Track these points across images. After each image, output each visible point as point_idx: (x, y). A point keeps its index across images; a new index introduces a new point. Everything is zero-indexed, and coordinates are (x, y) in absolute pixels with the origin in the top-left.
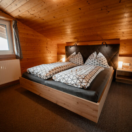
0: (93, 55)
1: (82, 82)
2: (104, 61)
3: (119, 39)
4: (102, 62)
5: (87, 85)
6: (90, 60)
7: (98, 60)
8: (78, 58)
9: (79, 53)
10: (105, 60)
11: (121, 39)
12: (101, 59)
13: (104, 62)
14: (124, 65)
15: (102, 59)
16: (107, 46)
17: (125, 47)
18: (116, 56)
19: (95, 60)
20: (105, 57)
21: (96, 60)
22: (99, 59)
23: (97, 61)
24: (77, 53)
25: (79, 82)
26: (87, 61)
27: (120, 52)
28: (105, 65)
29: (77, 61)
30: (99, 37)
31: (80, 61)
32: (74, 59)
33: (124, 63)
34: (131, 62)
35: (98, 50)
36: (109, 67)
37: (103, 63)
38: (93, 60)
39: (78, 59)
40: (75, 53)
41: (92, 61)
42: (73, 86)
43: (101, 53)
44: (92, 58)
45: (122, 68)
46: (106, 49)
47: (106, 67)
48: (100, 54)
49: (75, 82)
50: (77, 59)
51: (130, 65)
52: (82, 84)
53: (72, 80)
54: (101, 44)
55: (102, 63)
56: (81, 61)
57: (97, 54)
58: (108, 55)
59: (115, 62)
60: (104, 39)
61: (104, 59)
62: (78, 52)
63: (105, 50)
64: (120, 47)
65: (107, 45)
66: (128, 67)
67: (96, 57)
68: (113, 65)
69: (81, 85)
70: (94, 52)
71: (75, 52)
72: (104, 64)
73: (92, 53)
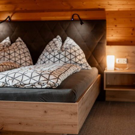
0: (54, 42)
1: (48, 80)
2: (80, 55)
3: (103, 10)
4: (76, 57)
5: (57, 82)
6: (50, 54)
7: (67, 54)
8: (18, 52)
9: (19, 39)
10: (81, 53)
11: (106, 10)
12: (72, 51)
13: (78, 57)
14: (117, 62)
15: (75, 51)
16: (82, 24)
17: (116, 26)
18: (100, 44)
19: (60, 53)
20: (79, 48)
21: (63, 53)
22: (69, 50)
23: (65, 56)
24: (13, 41)
25: (44, 80)
26: (41, 56)
27: (107, 35)
28: (81, 65)
29: (17, 59)
30: (64, 3)
31: (24, 59)
32: (9, 54)
33: (117, 60)
34: (128, 56)
35: (63, 32)
36: (90, 68)
37: (77, 60)
38: (56, 53)
39: (20, 55)
40: (7, 40)
41: (54, 56)
42: (34, 87)
43: (71, 38)
44: (53, 51)
45: (115, 69)
46: (81, 29)
47: (83, 67)
48: (70, 41)
49: (38, 80)
50: (17, 55)
51: (127, 62)
52: (49, 82)
53: (31, 78)
54: (69, 17)
55: (74, 60)
56: (27, 59)
57: (63, 41)
58: (85, 43)
59: (101, 59)
60: (75, 7)
61: (78, 51)
62: (17, 38)
63: (78, 31)
64: (107, 26)
65: (82, 21)
66: (126, 67)
67: (61, 48)
68: (97, 64)
69: (47, 83)
70: (55, 37)
71: (8, 38)
72: (79, 62)
73: (52, 40)
